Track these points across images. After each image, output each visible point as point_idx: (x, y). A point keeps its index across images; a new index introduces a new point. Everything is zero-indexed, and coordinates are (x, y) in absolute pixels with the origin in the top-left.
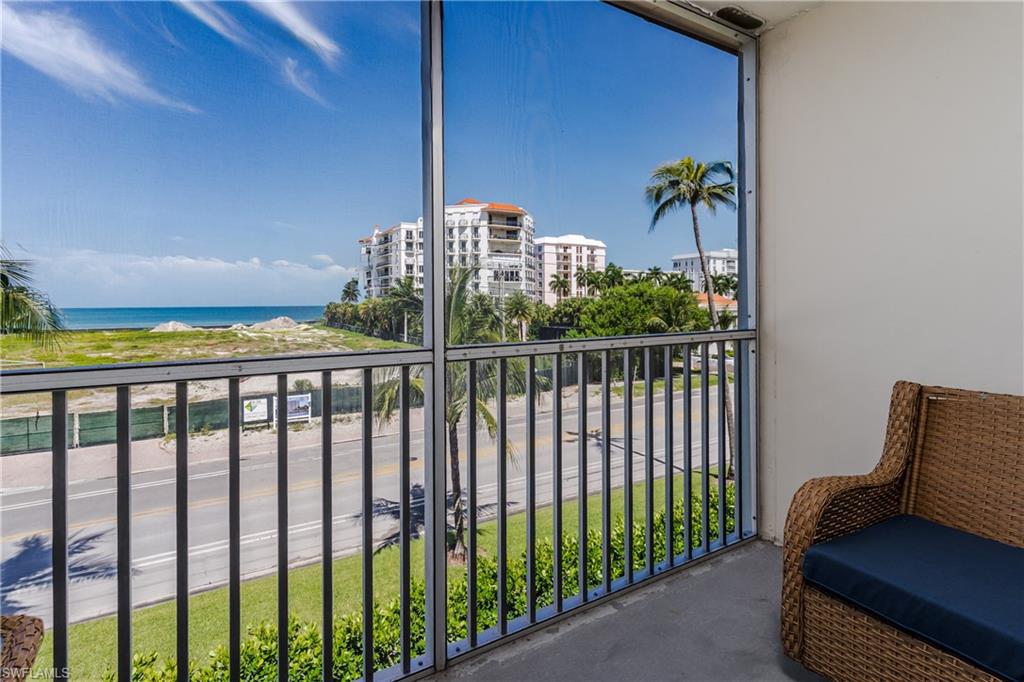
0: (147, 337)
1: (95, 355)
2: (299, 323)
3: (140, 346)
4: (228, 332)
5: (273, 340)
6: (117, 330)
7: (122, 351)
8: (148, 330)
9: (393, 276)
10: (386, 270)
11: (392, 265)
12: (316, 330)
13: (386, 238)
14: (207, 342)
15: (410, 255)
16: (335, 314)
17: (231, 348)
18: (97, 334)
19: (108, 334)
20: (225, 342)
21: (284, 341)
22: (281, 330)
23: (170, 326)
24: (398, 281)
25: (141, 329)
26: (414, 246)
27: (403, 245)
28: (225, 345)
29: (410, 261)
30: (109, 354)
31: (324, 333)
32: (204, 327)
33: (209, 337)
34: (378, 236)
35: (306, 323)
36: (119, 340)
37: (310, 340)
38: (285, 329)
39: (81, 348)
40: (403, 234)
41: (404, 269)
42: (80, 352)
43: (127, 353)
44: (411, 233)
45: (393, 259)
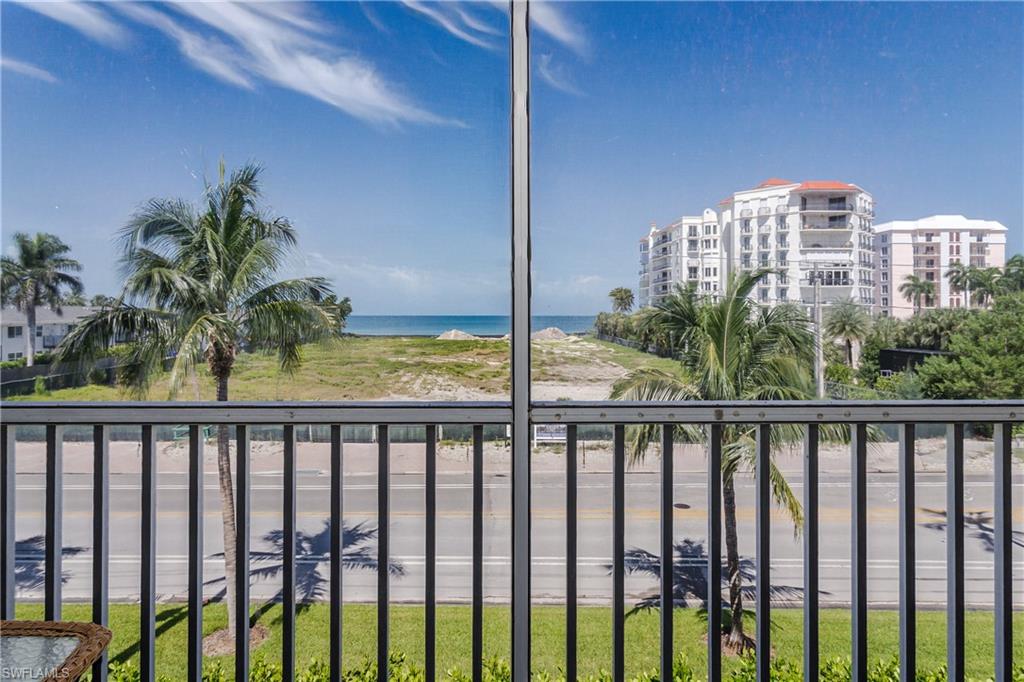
0: (434, 345)
1: (393, 359)
2: (568, 335)
3: (428, 352)
4: (500, 342)
5: (541, 352)
6: (412, 337)
7: (413, 356)
8: (435, 337)
9: (671, 281)
10: (665, 274)
11: (671, 269)
12: (585, 343)
13: (664, 237)
14: (482, 351)
15: (693, 256)
16: (606, 325)
17: (502, 358)
18: (397, 340)
19: (405, 340)
20: (497, 352)
21: (552, 353)
22: (551, 341)
23: (453, 335)
24: (679, 288)
25: (429, 336)
26: (699, 245)
27: (685, 244)
28: (496, 355)
29: (694, 263)
30: (404, 359)
31: (593, 346)
32: (480, 336)
33: (484, 346)
34: (654, 234)
35: (576, 334)
36: (413, 346)
37: (578, 353)
38: (554, 341)
39: (384, 352)
40: (685, 231)
41: (686, 272)
42: (383, 356)
43: (417, 359)
44: (695, 228)
45: (673, 261)
